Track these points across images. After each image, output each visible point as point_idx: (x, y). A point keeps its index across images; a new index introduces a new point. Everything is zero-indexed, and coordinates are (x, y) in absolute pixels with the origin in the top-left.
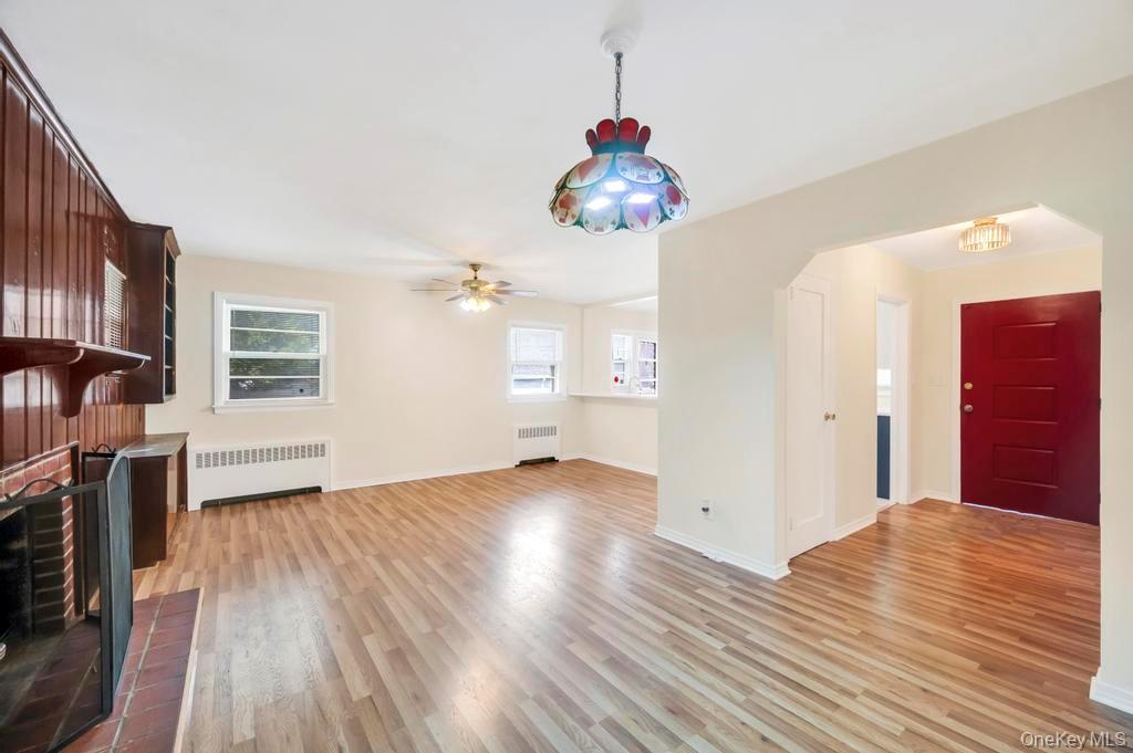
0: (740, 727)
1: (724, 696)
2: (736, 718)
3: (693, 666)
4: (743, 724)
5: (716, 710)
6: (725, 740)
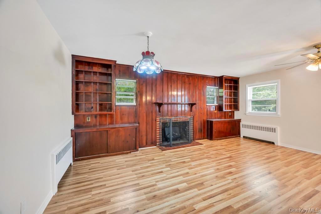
0: (144, 208)
1: (156, 210)
2: (147, 209)
3: (173, 208)
4: (145, 209)
5: (152, 205)
6: (142, 203)
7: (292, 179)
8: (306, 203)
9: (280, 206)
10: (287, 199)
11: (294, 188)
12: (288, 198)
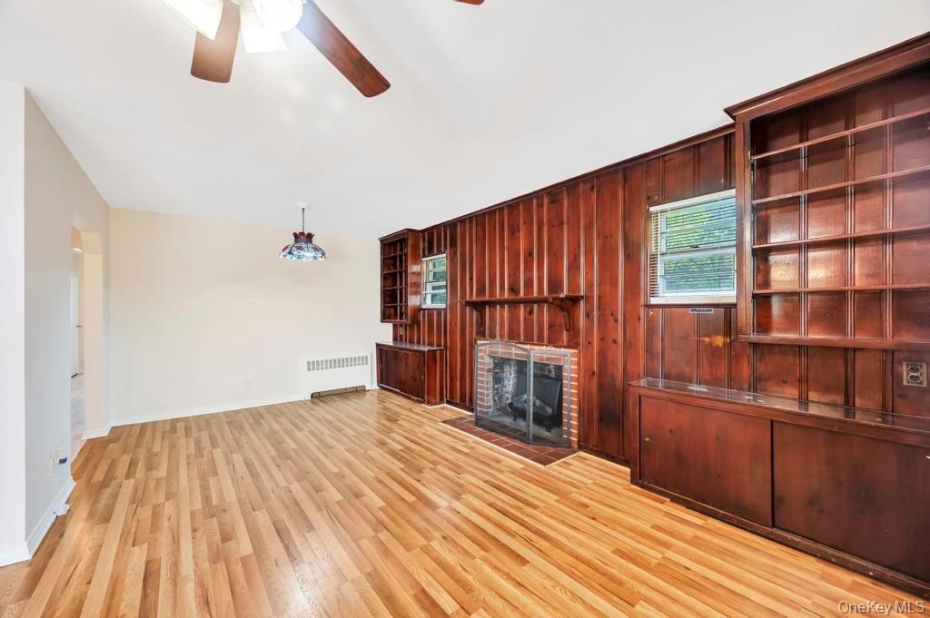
7: (232, 594)
8: (144, 560)
9: (174, 521)
10: (178, 537)
11: (194, 570)
12: (179, 541)
